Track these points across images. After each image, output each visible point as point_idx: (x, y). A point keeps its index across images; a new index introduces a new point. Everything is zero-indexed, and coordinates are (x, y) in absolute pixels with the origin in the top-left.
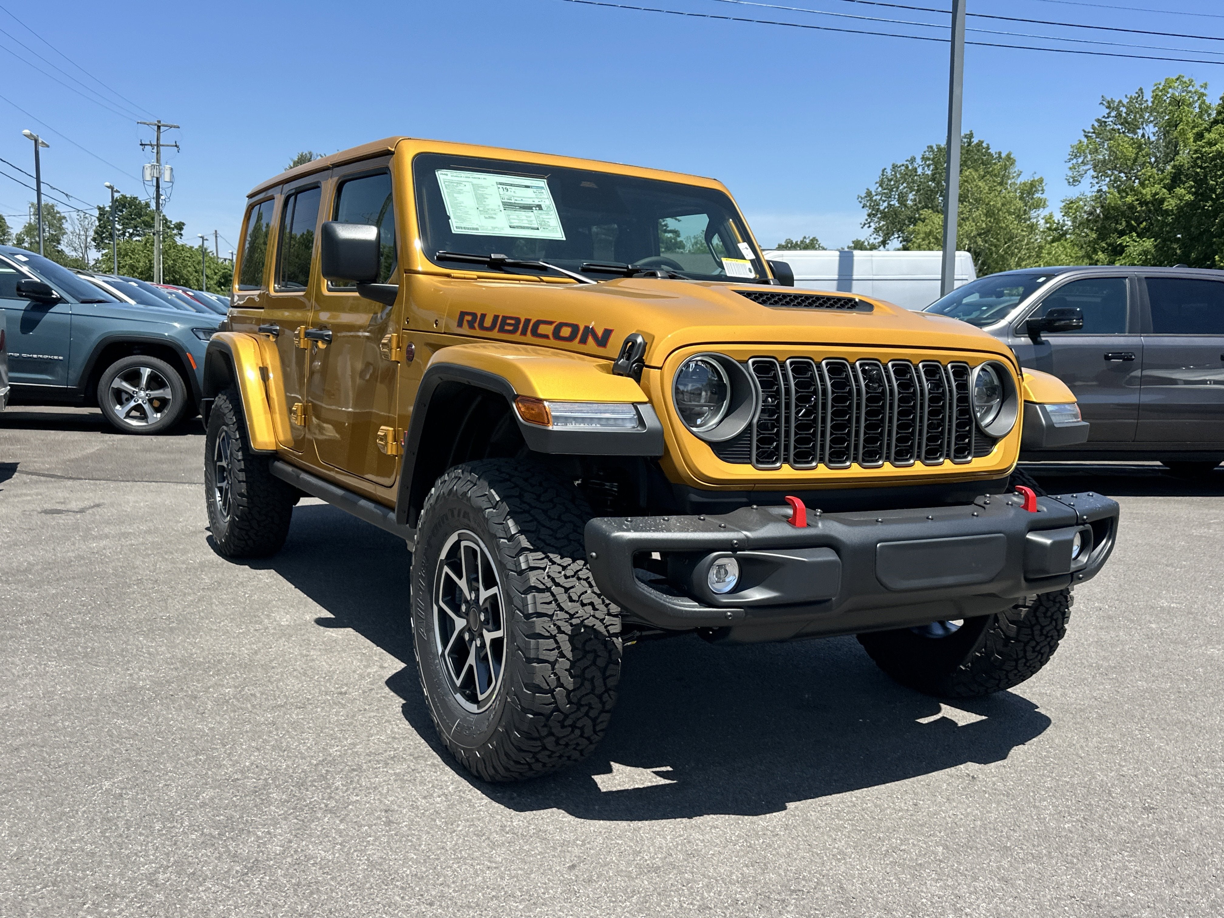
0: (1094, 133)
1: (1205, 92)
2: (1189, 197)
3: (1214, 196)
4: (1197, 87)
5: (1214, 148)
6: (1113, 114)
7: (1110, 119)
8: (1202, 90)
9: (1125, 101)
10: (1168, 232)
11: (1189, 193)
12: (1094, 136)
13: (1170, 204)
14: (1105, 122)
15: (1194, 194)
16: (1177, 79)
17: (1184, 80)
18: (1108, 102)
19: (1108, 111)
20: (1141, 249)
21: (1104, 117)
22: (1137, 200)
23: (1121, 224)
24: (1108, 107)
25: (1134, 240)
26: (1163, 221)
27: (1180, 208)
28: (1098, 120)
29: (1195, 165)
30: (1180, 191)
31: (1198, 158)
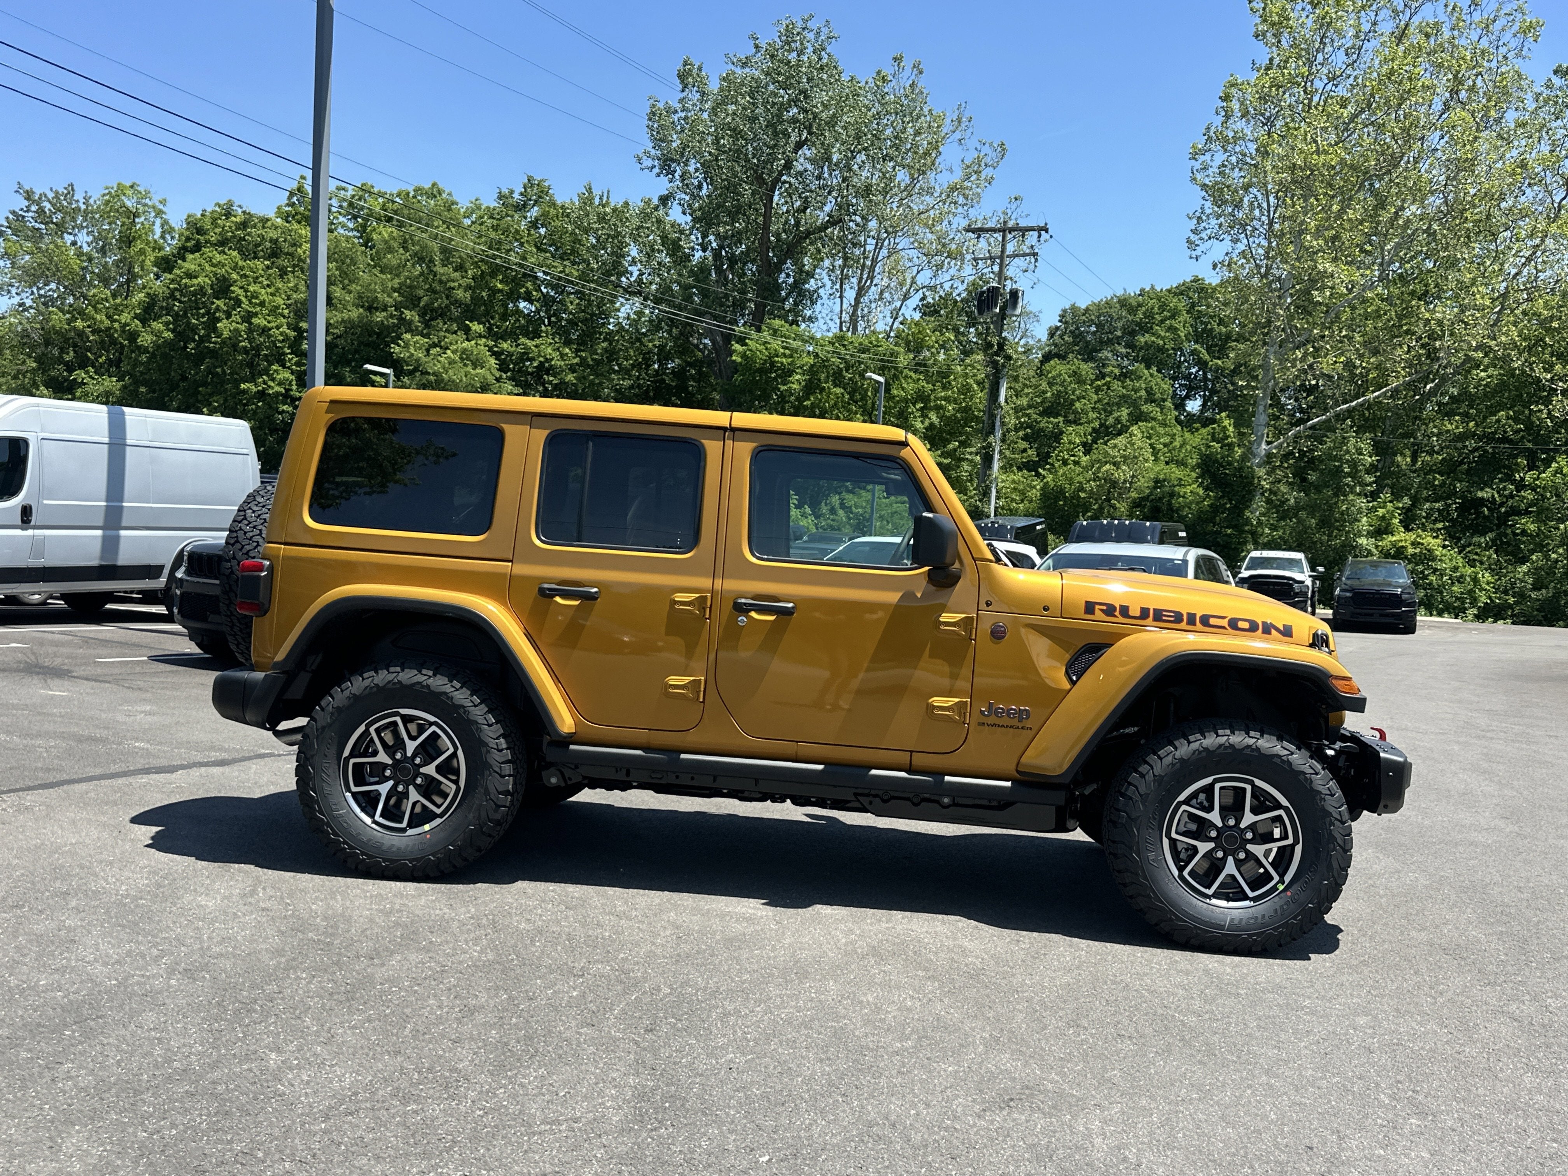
0: (10, 228)
1: (164, 209)
2: (168, 335)
3: (197, 337)
4: (155, 201)
5: (195, 281)
6: (34, 208)
7: (31, 214)
8: (161, 207)
9: (51, 195)
10: (142, 373)
11: (168, 330)
12: (9, 231)
13: (146, 339)
14: (23, 217)
15: (173, 331)
16: (132, 187)
17: (139, 189)
18: (27, 192)
19: (27, 203)
20: (102, 389)
21: (22, 209)
22: (89, 327)
23: (68, 354)
24: (28, 198)
25: (91, 377)
26: (136, 359)
27: (158, 347)
28: (13, 213)
29: (172, 296)
30: (157, 326)
31: (176, 289)
